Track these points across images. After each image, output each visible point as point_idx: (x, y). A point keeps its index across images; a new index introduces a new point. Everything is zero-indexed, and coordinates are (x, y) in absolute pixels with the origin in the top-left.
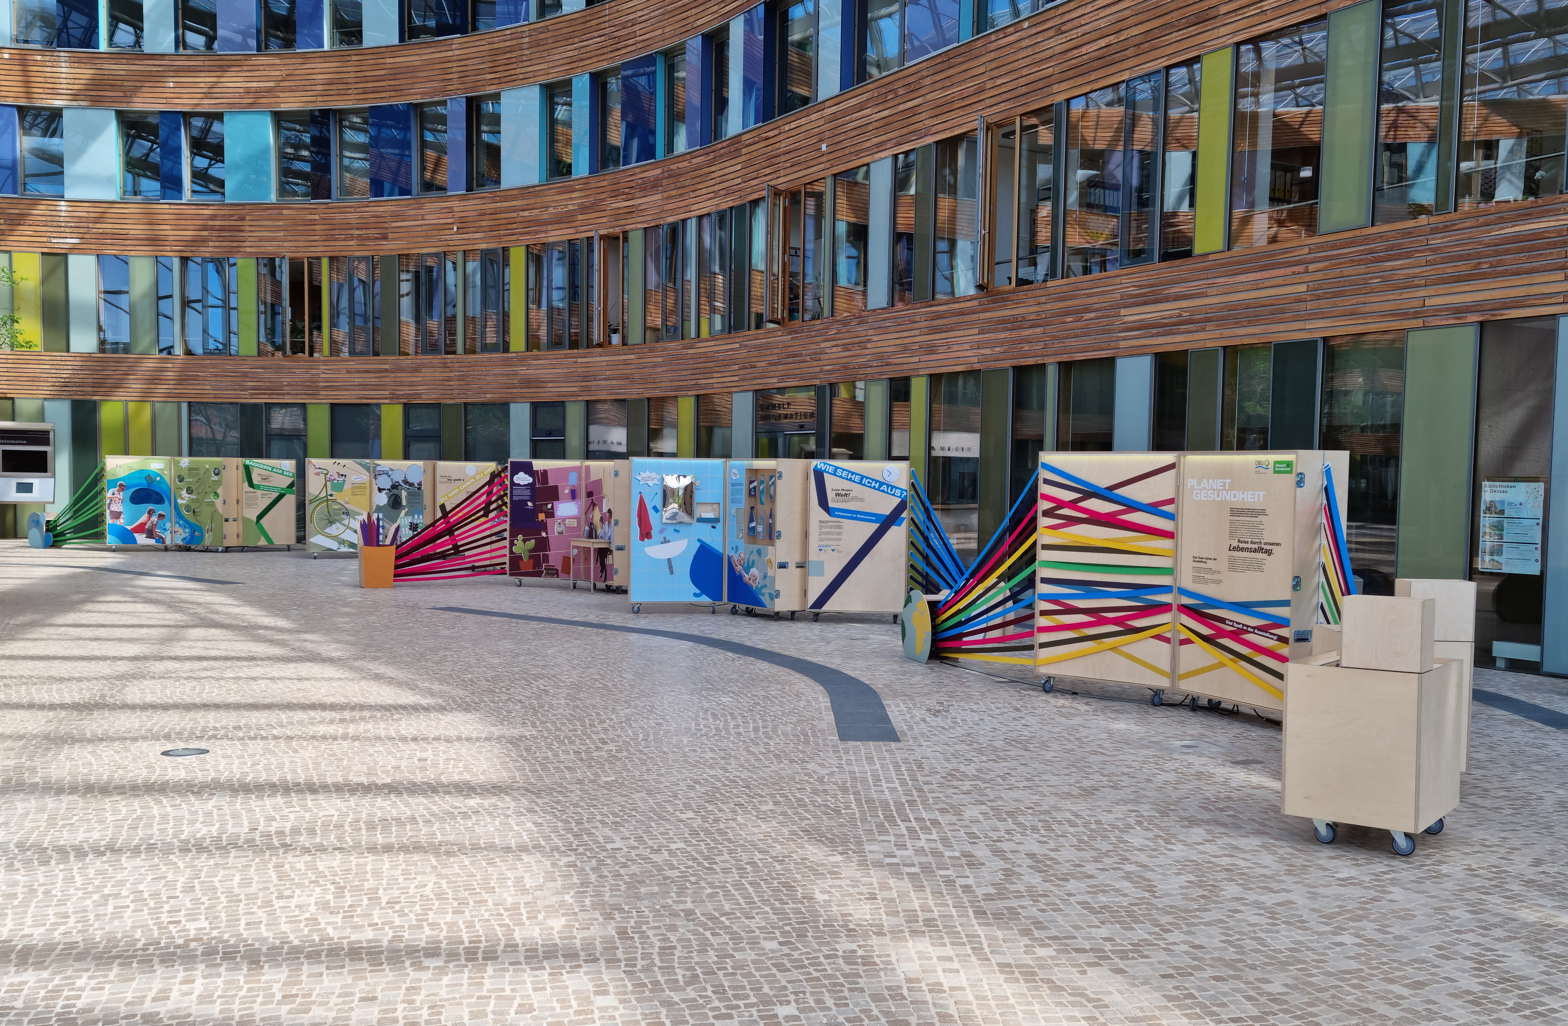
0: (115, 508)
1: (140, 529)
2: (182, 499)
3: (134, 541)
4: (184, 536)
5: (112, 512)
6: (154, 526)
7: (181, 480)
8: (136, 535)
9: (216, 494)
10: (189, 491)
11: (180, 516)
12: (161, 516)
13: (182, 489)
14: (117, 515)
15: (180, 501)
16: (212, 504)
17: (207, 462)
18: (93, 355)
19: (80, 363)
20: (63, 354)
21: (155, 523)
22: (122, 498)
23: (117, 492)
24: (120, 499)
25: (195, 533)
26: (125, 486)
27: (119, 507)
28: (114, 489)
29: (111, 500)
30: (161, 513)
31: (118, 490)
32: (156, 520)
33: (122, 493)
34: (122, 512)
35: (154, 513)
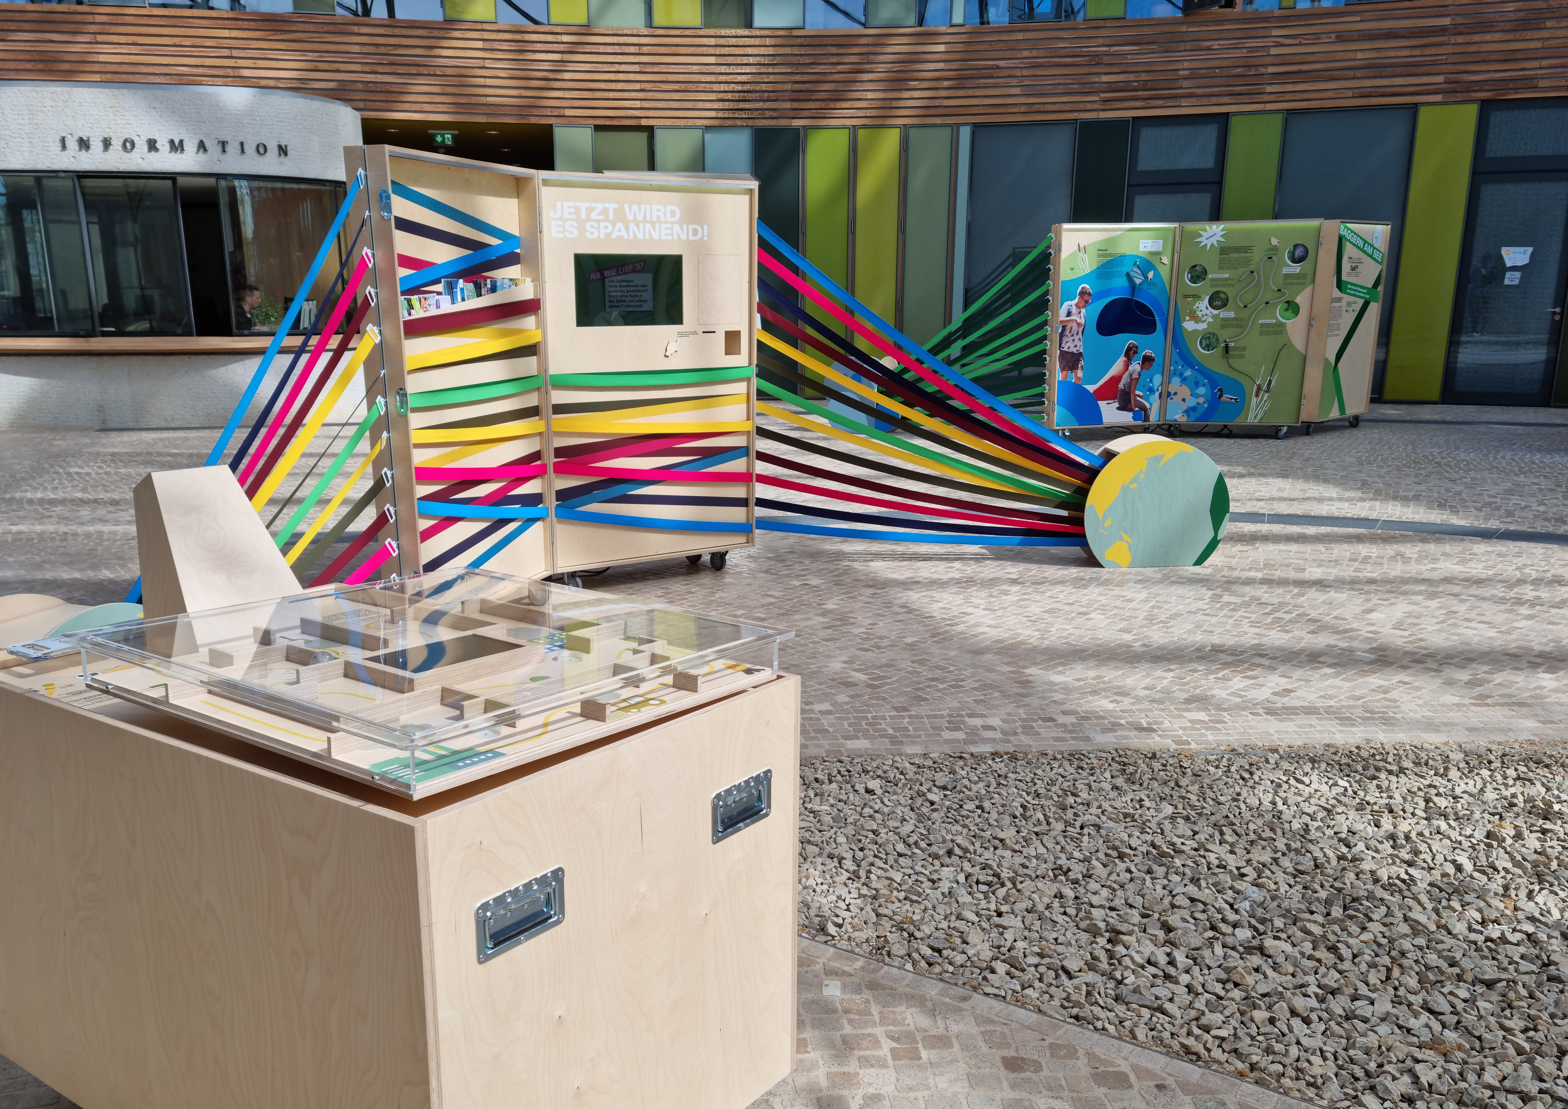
0: (1072, 345)
1: (1109, 391)
2: (1195, 318)
3: (1097, 416)
4: (1191, 402)
5: (1064, 355)
6: (1134, 382)
7: (1198, 274)
8: (1102, 404)
9: (1292, 307)
10: (1218, 301)
11: (1188, 360)
12: (1147, 361)
13: (1197, 297)
14: (1071, 361)
15: (1189, 325)
16: (1279, 329)
17: (1276, 232)
18: (796, 33)
19: (771, 51)
20: (740, 32)
21: (1135, 376)
22: (1082, 321)
23: (1074, 310)
24: (1079, 325)
25: (1221, 396)
26: (1090, 294)
27: (1077, 342)
28: (1069, 303)
29: (1064, 327)
30: (1148, 352)
31: (1077, 305)
32: (1138, 368)
33: (1083, 311)
34: (1081, 354)
35: (1136, 352)
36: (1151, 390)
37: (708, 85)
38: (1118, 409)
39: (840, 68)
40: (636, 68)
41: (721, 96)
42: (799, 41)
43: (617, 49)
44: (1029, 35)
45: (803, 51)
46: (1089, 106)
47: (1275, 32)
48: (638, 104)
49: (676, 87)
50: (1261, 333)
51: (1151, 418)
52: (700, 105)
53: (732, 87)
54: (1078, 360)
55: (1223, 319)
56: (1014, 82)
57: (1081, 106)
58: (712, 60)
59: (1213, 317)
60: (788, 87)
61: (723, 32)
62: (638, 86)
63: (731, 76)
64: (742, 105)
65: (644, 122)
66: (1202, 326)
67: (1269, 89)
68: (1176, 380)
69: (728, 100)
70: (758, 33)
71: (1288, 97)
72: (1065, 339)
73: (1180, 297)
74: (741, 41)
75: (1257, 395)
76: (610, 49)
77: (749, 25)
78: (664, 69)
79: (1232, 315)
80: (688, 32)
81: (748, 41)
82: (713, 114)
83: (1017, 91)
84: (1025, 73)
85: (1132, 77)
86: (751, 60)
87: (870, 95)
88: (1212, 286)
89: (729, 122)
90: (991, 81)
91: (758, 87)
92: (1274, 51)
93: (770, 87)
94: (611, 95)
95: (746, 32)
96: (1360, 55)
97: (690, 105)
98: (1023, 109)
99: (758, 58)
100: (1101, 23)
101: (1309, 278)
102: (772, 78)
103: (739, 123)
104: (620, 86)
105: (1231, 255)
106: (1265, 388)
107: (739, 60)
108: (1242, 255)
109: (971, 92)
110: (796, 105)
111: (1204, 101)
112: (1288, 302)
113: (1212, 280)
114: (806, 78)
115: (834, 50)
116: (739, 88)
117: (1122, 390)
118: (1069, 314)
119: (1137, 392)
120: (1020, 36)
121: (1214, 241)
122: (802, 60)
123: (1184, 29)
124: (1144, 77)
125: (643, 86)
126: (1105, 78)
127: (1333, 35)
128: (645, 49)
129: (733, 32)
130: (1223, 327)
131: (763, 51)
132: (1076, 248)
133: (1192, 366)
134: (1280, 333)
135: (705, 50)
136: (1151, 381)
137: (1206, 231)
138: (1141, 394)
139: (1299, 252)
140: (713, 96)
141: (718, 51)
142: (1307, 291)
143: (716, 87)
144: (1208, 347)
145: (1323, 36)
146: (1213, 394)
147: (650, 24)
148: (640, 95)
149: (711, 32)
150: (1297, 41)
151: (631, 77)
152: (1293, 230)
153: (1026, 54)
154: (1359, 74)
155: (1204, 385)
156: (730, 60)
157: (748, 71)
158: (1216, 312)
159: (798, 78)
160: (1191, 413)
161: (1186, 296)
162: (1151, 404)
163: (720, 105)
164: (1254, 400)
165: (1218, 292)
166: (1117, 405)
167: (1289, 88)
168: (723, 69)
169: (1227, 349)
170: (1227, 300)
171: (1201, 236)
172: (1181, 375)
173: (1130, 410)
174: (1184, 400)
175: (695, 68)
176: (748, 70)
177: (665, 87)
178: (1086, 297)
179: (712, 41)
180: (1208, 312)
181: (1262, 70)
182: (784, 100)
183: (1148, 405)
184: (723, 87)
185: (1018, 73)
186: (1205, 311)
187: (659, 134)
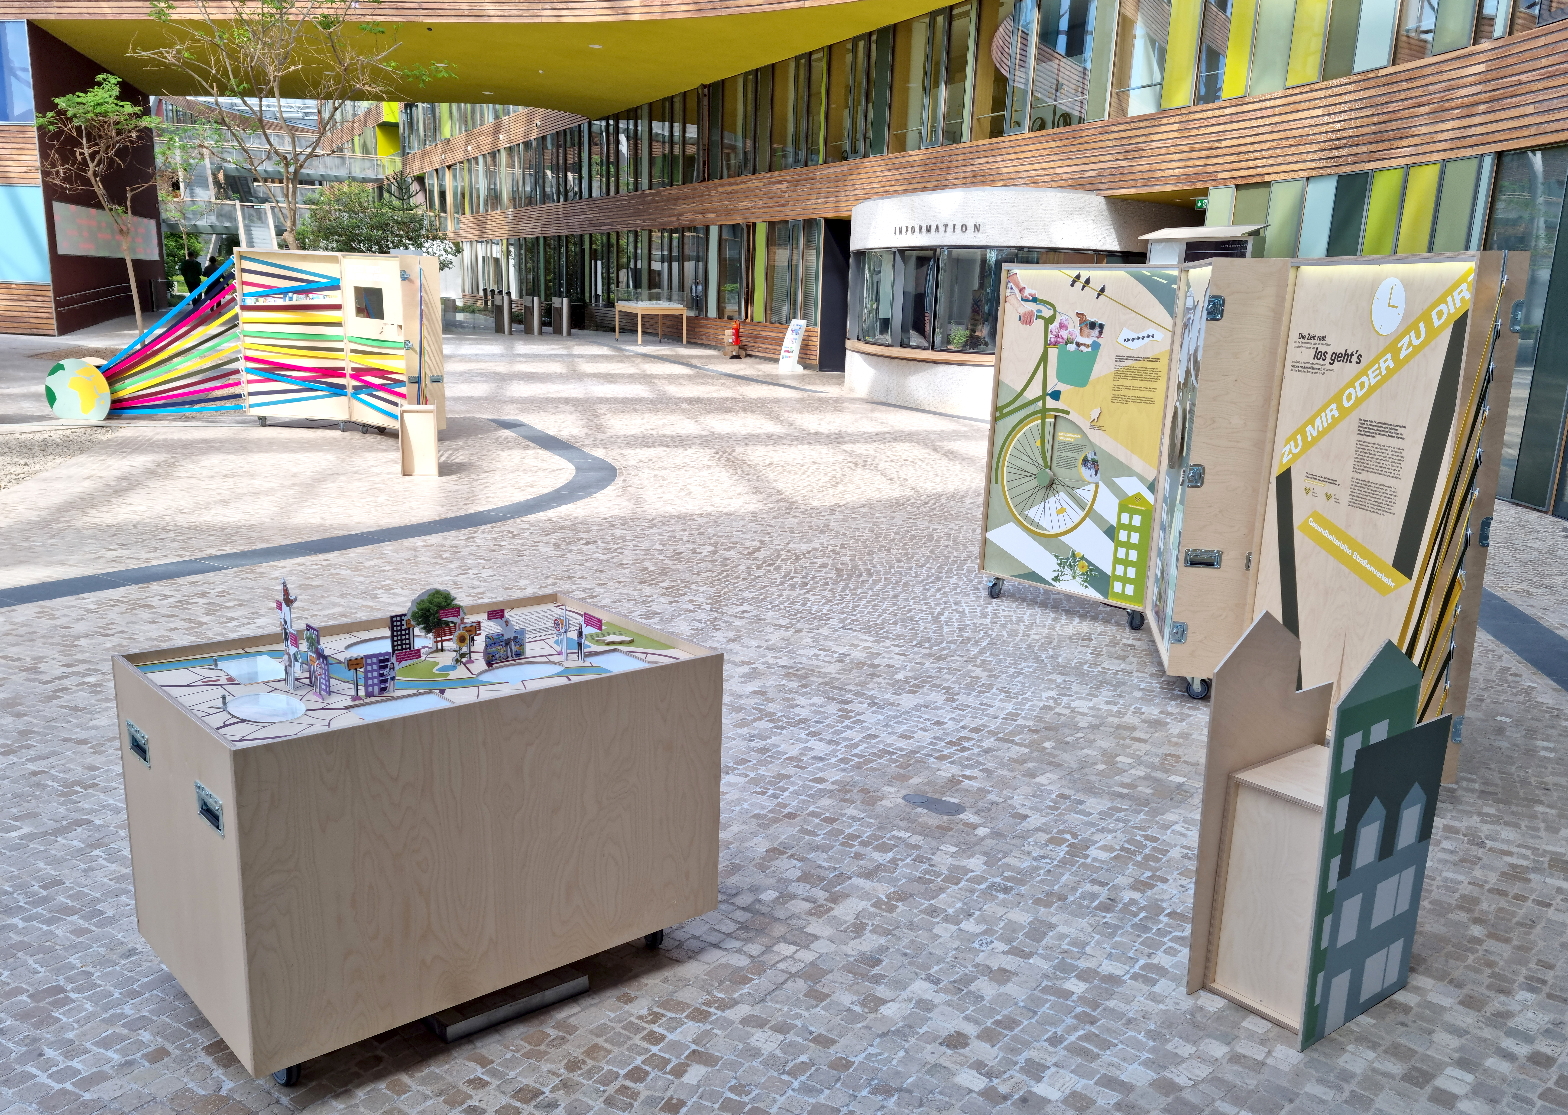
18: (1382, 72)
19: (1361, 95)
20: (1343, 80)
37: (1313, 137)
39: (1406, 103)
40: (1269, 129)
41: (1320, 146)
42: (1383, 80)
43: (1259, 114)
45: (1383, 90)
48: (1265, 162)
49: (1291, 142)
52: (1306, 157)
53: (1329, 136)
56: (1531, 98)
61: (1332, 83)
62: (1268, 145)
63: (1330, 126)
64: (1333, 153)
65: (1266, 179)
70: (1355, 79)
74: (1342, 90)
76: (1255, 115)
77: (1350, 72)
78: (1286, 126)
80: (1308, 88)
81: (1346, 88)
82: (1313, 165)
83: (1531, 109)
84: (1541, 85)
86: (1346, 107)
87: (1421, 130)
89: (1322, 172)
90: (1513, 100)
91: (1347, 134)
93: (1355, 132)
94: (1250, 156)
95: (1347, 80)
97: (1299, 158)
98: (1533, 131)
99: (1351, 104)
102: (1358, 123)
103: (1330, 171)
104: (1256, 147)
107: (1337, 109)
109: (1497, 116)
110: (1371, 148)
114: (1381, 118)
115: (1404, 86)
116: (1334, 136)
120: (1544, 41)
122: (1381, 100)
125: (1271, 144)
128: (1277, 110)
129: (1337, 81)
131: (1355, 96)
135: (1317, 103)
140: (1315, 147)
141: (1325, 102)
143: (1318, 138)
147: (1284, 85)
148: (1268, 153)
149: (1324, 84)
151: (1265, 137)
153: (1544, 62)
156: (1331, 109)
157: (1342, 118)
159: (1376, 119)
163: (1319, 155)
168: (1325, 119)
175: (1307, 122)
177: (1284, 143)
179: (1323, 93)
182: (1363, 144)
184: (1323, 137)
185: (1535, 87)
187: (1274, 189)
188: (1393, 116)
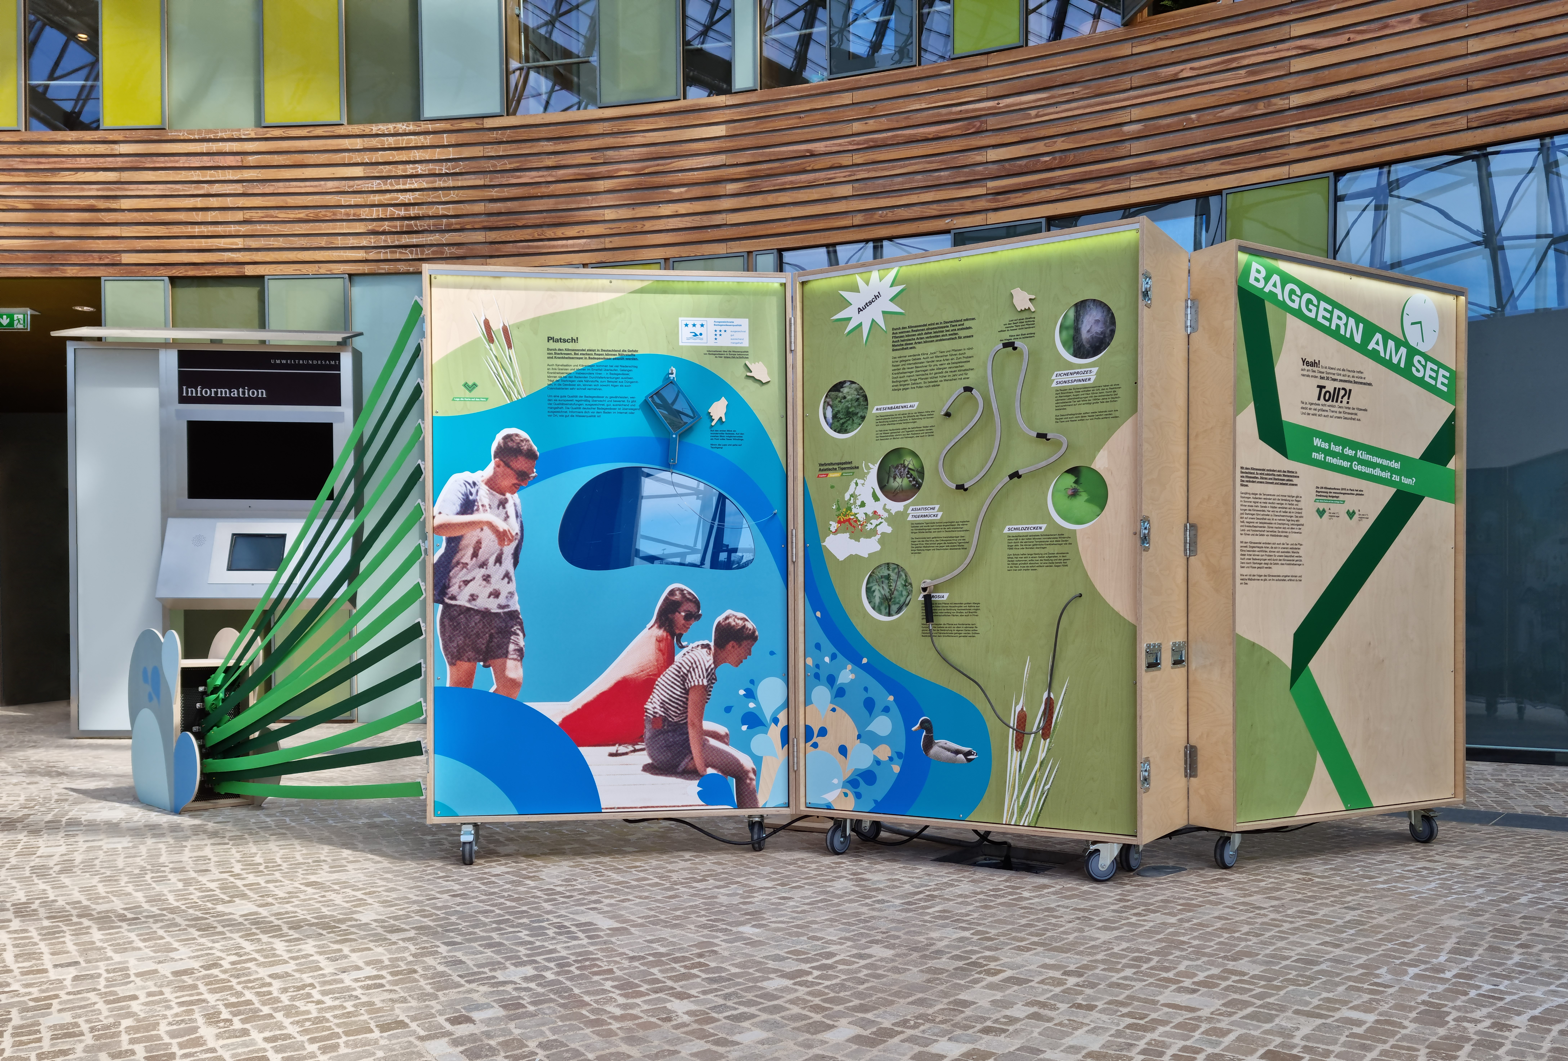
0: (481, 591)
1: (614, 720)
2: (850, 525)
3: (582, 789)
4: (862, 757)
5: (457, 617)
6: (695, 696)
7: (848, 406)
8: (595, 755)
9: (1087, 486)
10: (899, 476)
11: (844, 640)
12: (733, 639)
15: (840, 546)
16: (1057, 551)
17: (1023, 274)
18: (489, 123)
19: (451, 153)
20: (402, 127)
21: (698, 679)
22: (513, 527)
23: (484, 496)
24: (502, 536)
25: (929, 743)
26: (531, 455)
27: (497, 583)
28: (468, 476)
29: (454, 544)
30: (735, 616)
31: (491, 483)
32: (706, 659)
33: (514, 499)
34: (513, 616)
35: (692, 616)
36: (754, 721)
37: (352, 211)
38: (647, 768)
39: (561, 173)
40: (238, 188)
41: (371, 226)
42: (495, 135)
43: (207, 161)
44: (859, 96)
45: (501, 150)
46: (969, 206)
47: (1298, 30)
48: (239, 243)
49: (302, 214)
50: (1014, 564)
51: (761, 799)
52: (340, 241)
53: (390, 211)
54: (506, 634)
55: (916, 527)
56: (840, 175)
57: (956, 207)
58: (358, 171)
59: (893, 519)
60: (479, 208)
61: (375, 129)
62: (239, 216)
63: (388, 196)
64: (406, 240)
65: (249, 271)
66: (867, 547)
67: (1296, 136)
68: (822, 694)
69: (384, 233)
70: (430, 127)
71: (1334, 146)
72: (458, 576)
73: (813, 470)
74: (403, 141)
75: (1019, 745)
76: (195, 162)
77: (416, 115)
78: (281, 188)
79: (935, 513)
80: (319, 131)
81: (414, 140)
82: (360, 255)
83: (847, 190)
84: (858, 158)
85: (1040, 147)
86: (420, 169)
87: (609, 214)
88: (883, 436)
89: (385, 267)
90: (803, 177)
91: (431, 211)
92: (1298, 65)
93: (451, 210)
94: (197, 230)
95: (412, 127)
96: (1474, 45)
97: (323, 242)
98: (858, 219)
99: (431, 166)
100: (981, 61)
101: (1123, 393)
102: (453, 195)
103: (402, 267)
104: (210, 216)
105: (920, 349)
106: (1036, 722)
107: (400, 170)
108: (947, 345)
109: (771, 199)
110: (493, 236)
111: (1173, 174)
112: (1074, 471)
113: (882, 419)
114: (506, 193)
115: (549, 147)
116: (402, 212)
117: (656, 719)
118: (468, 506)
119: (707, 725)
120: (846, 98)
121: (875, 313)
122: (500, 165)
123: (1126, 49)
124: (1061, 144)
125: (248, 215)
126: (993, 155)
127: (1415, 17)
128: (251, 160)
129: (390, 127)
130: (917, 548)
131: (437, 154)
132: (479, 332)
133: (854, 658)
134: (1060, 561)
135: (346, 157)
136: (750, 694)
137: (855, 289)
138: (722, 730)
139: (1091, 324)
140: (360, 228)
141: (367, 157)
142: (1123, 435)
143: (364, 213)
144: (887, 605)
145: (1392, 21)
146: (911, 737)
147: (259, 121)
148: (243, 229)
149: (356, 129)
150: (1342, 39)
151: (229, 202)
152: (1069, 262)
153: (857, 127)
154: (1476, 81)
155: (886, 710)
156: (385, 170)
157: (416, 186)
158: (897, 507)
159: (494, 193)
160: (863, 787)
161: (825, 468)
162: (757, 760)
163: (372, 241)
164: (1014, 758)
165: (897, 452)
166: (644, 758)
167: (1337, 128)
168: (375, 185)
169: (929, 609)
170: (921, 473)
171: (847, 304)
172: (831, 680)
173: (690, 773)
174: (843, 750)
175: (330, 186)
176: (415, 184)
177: (282, 215)
178: (521, 464)
179: (359, 143)
180: (878, 507)
181: (1279, 103)
182: (474, 229)
183: (747, 762)
184: (375, 213)
185: (846, 160)
186: (871, 506)
187: (273, 288)
188: (532, 191)
